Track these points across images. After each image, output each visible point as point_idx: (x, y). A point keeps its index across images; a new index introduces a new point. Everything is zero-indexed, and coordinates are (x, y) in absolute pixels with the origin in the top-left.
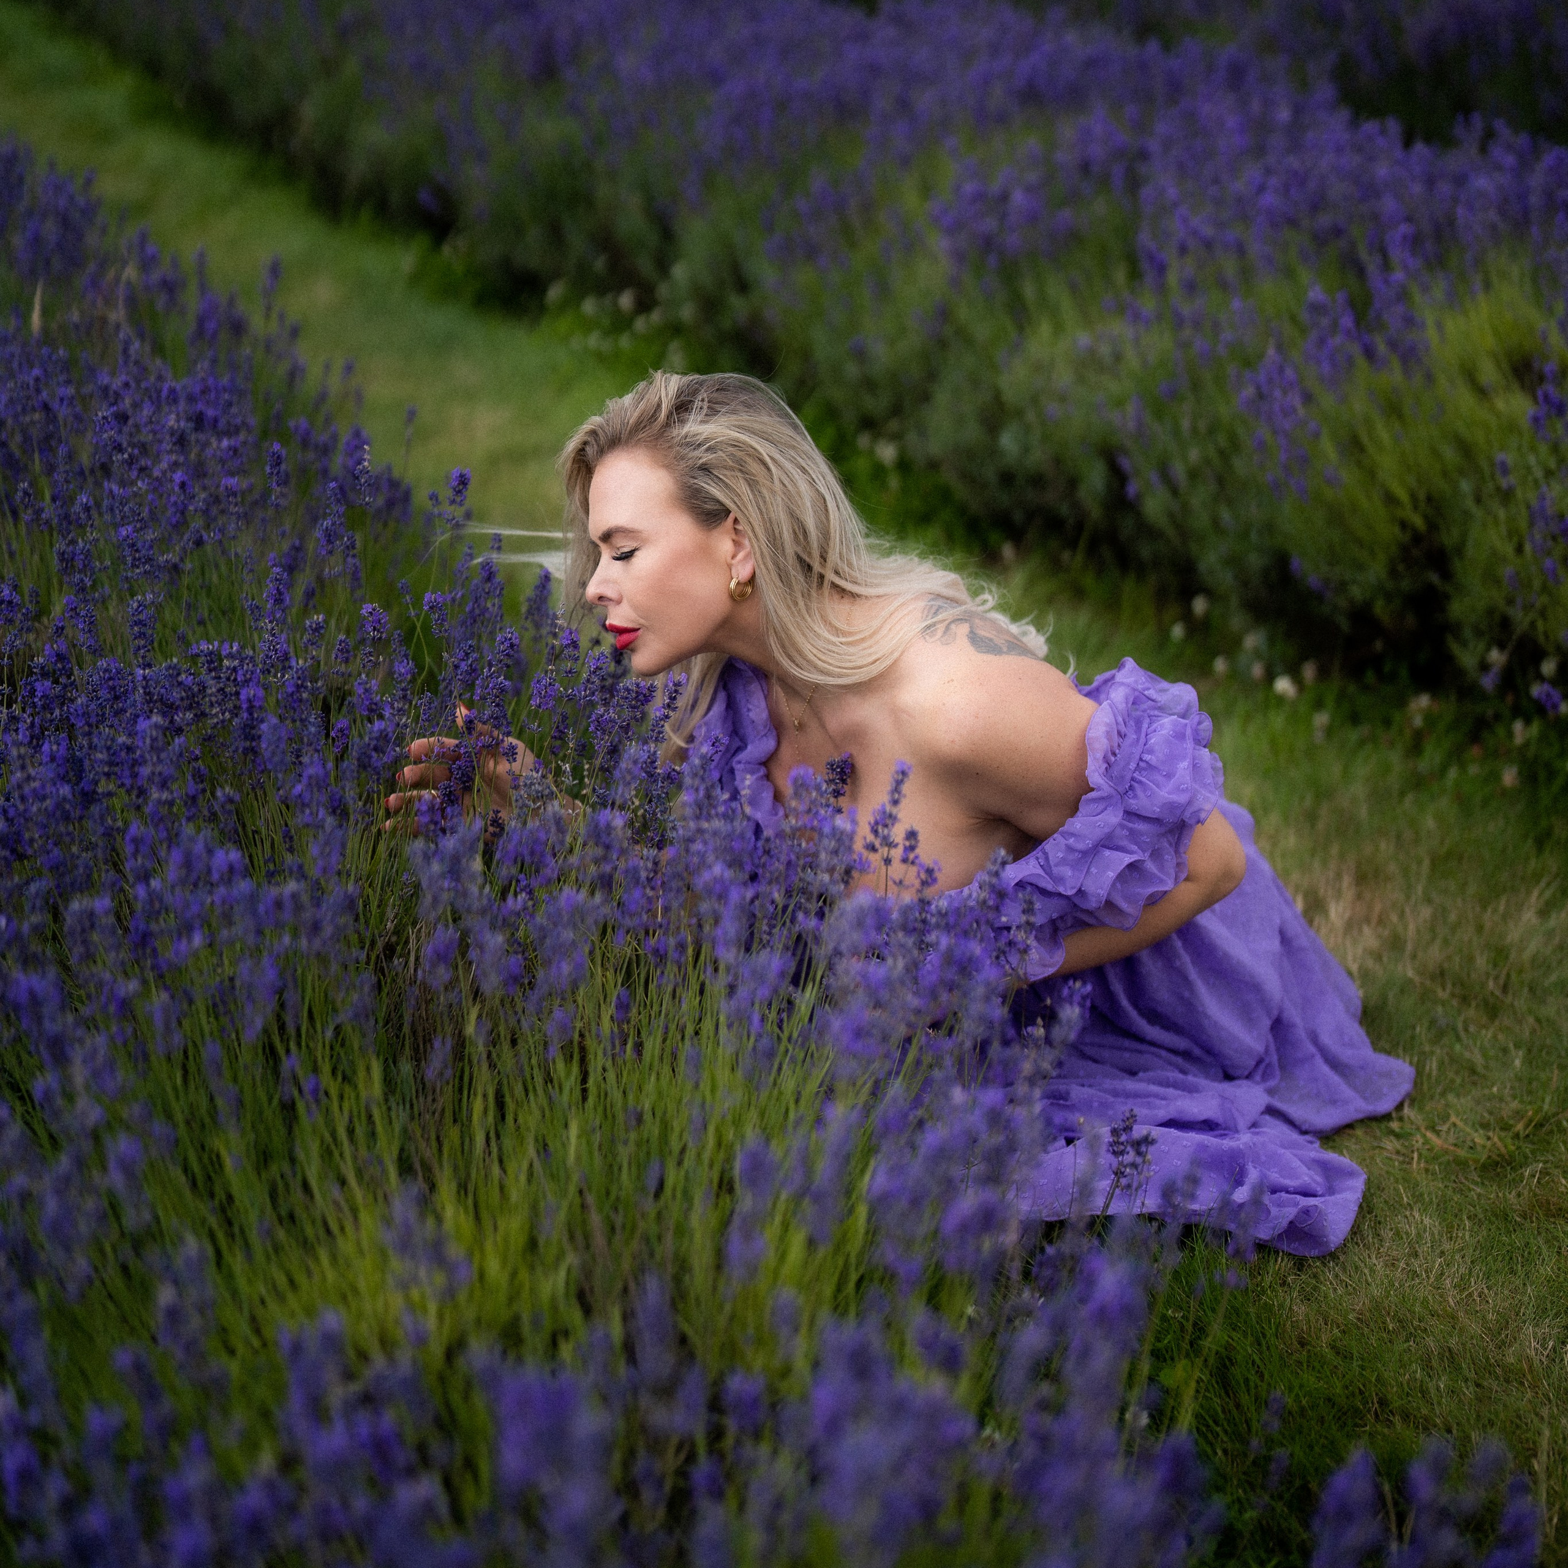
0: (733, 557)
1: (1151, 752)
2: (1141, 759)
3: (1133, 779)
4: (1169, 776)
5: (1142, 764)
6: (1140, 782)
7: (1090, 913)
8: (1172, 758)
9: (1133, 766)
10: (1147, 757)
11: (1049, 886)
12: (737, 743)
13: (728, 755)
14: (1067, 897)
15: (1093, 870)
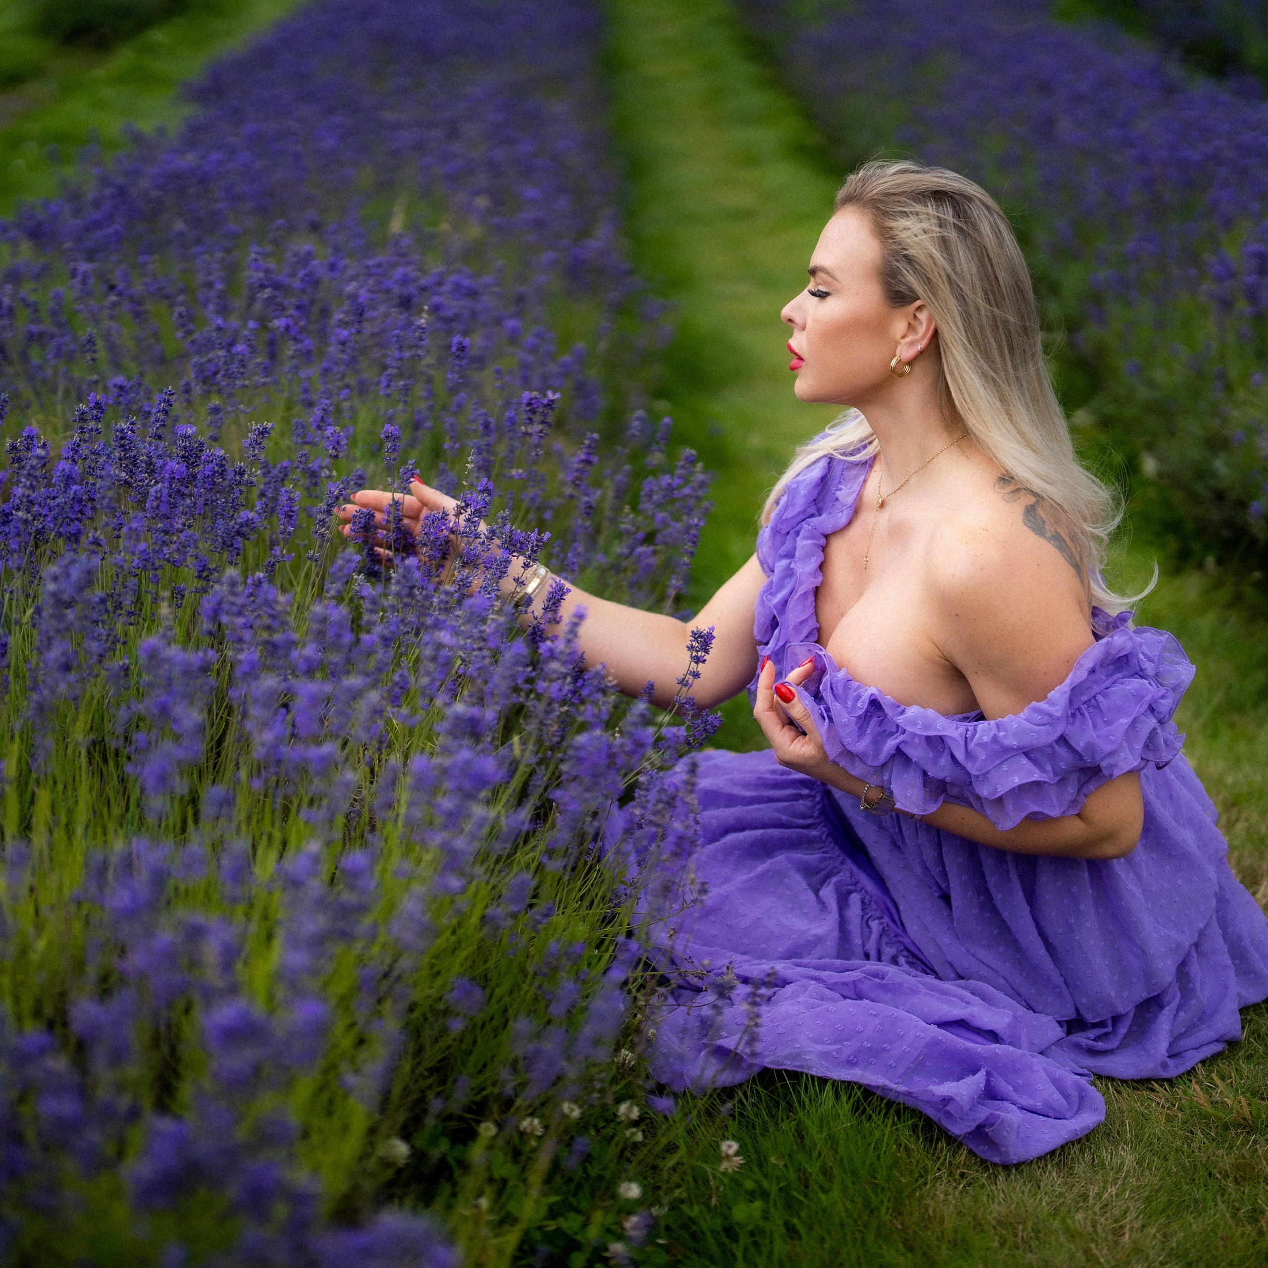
0: (903, 337)
1: (1105, 696)
2: (1094, 697)
3: (1079, 709)
4: (1108, 723)
5: (1093, 701)
6: (1082, 715)
7: (979, 798)
8: (1120, 711)
9: (1085, 698)
10: (1100, 698)
11: (960, 756)
12: (812, 510)
13: (802, 517)
14: (969, 774)
15: (1005, 767)
